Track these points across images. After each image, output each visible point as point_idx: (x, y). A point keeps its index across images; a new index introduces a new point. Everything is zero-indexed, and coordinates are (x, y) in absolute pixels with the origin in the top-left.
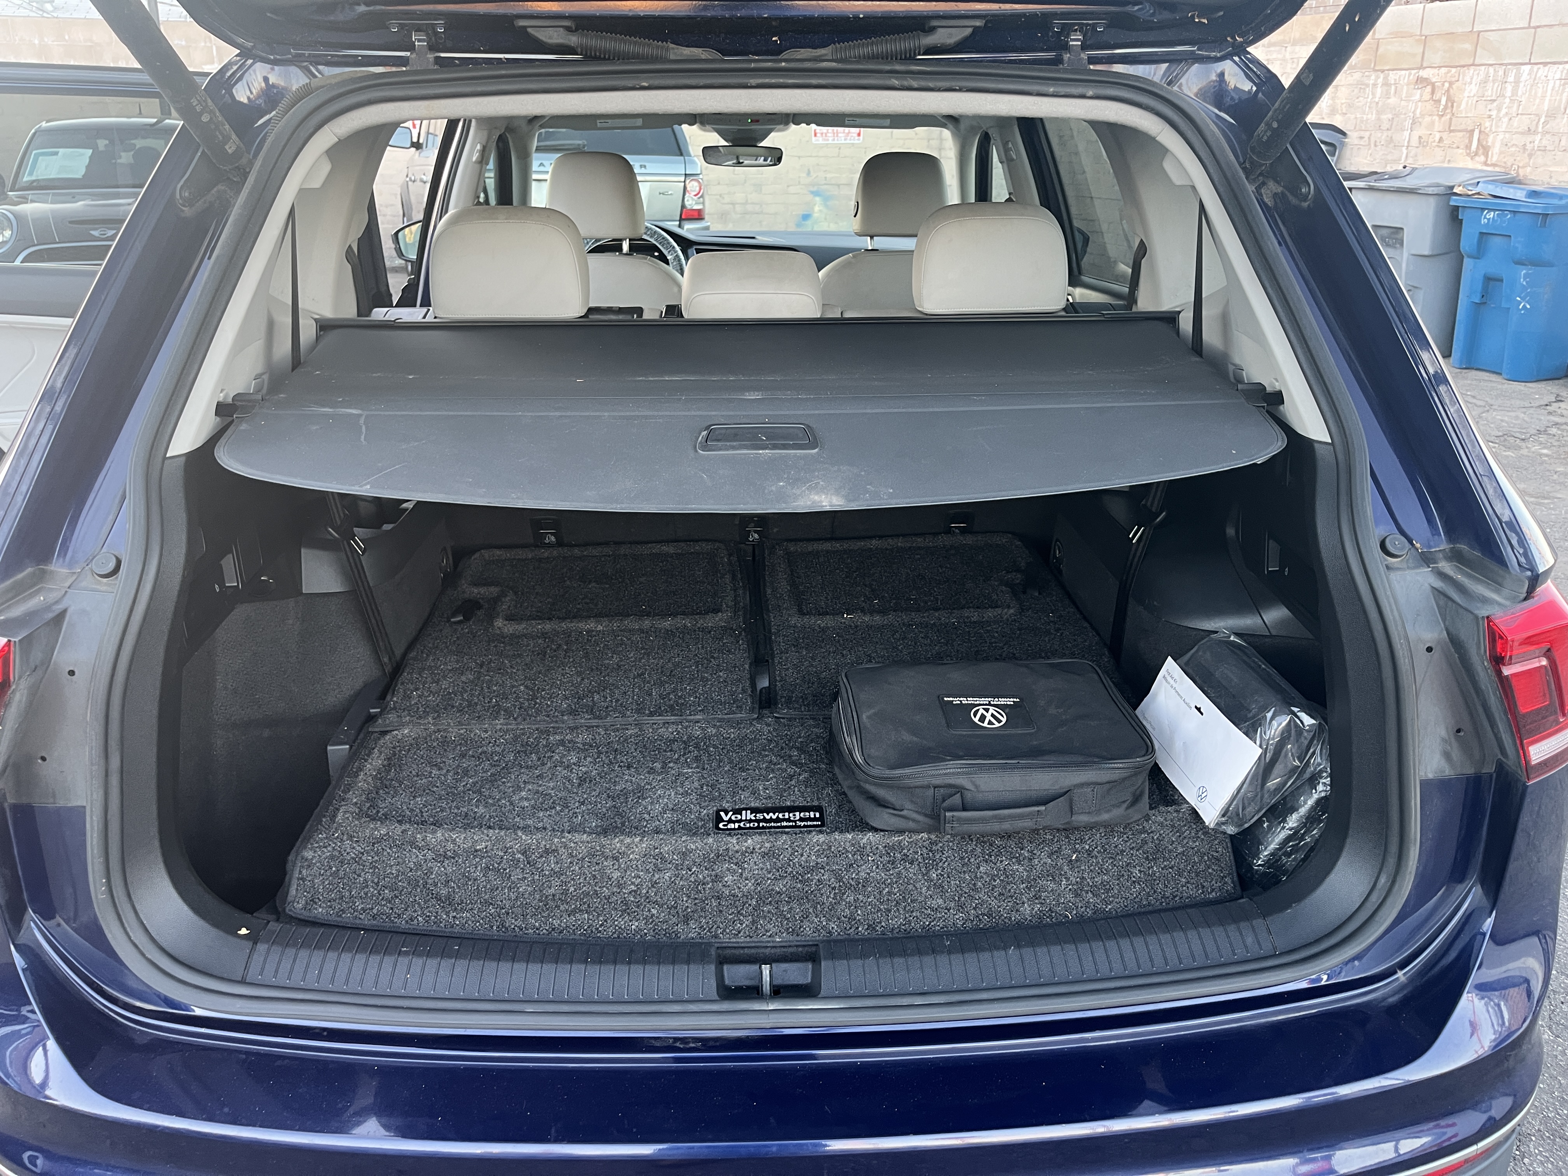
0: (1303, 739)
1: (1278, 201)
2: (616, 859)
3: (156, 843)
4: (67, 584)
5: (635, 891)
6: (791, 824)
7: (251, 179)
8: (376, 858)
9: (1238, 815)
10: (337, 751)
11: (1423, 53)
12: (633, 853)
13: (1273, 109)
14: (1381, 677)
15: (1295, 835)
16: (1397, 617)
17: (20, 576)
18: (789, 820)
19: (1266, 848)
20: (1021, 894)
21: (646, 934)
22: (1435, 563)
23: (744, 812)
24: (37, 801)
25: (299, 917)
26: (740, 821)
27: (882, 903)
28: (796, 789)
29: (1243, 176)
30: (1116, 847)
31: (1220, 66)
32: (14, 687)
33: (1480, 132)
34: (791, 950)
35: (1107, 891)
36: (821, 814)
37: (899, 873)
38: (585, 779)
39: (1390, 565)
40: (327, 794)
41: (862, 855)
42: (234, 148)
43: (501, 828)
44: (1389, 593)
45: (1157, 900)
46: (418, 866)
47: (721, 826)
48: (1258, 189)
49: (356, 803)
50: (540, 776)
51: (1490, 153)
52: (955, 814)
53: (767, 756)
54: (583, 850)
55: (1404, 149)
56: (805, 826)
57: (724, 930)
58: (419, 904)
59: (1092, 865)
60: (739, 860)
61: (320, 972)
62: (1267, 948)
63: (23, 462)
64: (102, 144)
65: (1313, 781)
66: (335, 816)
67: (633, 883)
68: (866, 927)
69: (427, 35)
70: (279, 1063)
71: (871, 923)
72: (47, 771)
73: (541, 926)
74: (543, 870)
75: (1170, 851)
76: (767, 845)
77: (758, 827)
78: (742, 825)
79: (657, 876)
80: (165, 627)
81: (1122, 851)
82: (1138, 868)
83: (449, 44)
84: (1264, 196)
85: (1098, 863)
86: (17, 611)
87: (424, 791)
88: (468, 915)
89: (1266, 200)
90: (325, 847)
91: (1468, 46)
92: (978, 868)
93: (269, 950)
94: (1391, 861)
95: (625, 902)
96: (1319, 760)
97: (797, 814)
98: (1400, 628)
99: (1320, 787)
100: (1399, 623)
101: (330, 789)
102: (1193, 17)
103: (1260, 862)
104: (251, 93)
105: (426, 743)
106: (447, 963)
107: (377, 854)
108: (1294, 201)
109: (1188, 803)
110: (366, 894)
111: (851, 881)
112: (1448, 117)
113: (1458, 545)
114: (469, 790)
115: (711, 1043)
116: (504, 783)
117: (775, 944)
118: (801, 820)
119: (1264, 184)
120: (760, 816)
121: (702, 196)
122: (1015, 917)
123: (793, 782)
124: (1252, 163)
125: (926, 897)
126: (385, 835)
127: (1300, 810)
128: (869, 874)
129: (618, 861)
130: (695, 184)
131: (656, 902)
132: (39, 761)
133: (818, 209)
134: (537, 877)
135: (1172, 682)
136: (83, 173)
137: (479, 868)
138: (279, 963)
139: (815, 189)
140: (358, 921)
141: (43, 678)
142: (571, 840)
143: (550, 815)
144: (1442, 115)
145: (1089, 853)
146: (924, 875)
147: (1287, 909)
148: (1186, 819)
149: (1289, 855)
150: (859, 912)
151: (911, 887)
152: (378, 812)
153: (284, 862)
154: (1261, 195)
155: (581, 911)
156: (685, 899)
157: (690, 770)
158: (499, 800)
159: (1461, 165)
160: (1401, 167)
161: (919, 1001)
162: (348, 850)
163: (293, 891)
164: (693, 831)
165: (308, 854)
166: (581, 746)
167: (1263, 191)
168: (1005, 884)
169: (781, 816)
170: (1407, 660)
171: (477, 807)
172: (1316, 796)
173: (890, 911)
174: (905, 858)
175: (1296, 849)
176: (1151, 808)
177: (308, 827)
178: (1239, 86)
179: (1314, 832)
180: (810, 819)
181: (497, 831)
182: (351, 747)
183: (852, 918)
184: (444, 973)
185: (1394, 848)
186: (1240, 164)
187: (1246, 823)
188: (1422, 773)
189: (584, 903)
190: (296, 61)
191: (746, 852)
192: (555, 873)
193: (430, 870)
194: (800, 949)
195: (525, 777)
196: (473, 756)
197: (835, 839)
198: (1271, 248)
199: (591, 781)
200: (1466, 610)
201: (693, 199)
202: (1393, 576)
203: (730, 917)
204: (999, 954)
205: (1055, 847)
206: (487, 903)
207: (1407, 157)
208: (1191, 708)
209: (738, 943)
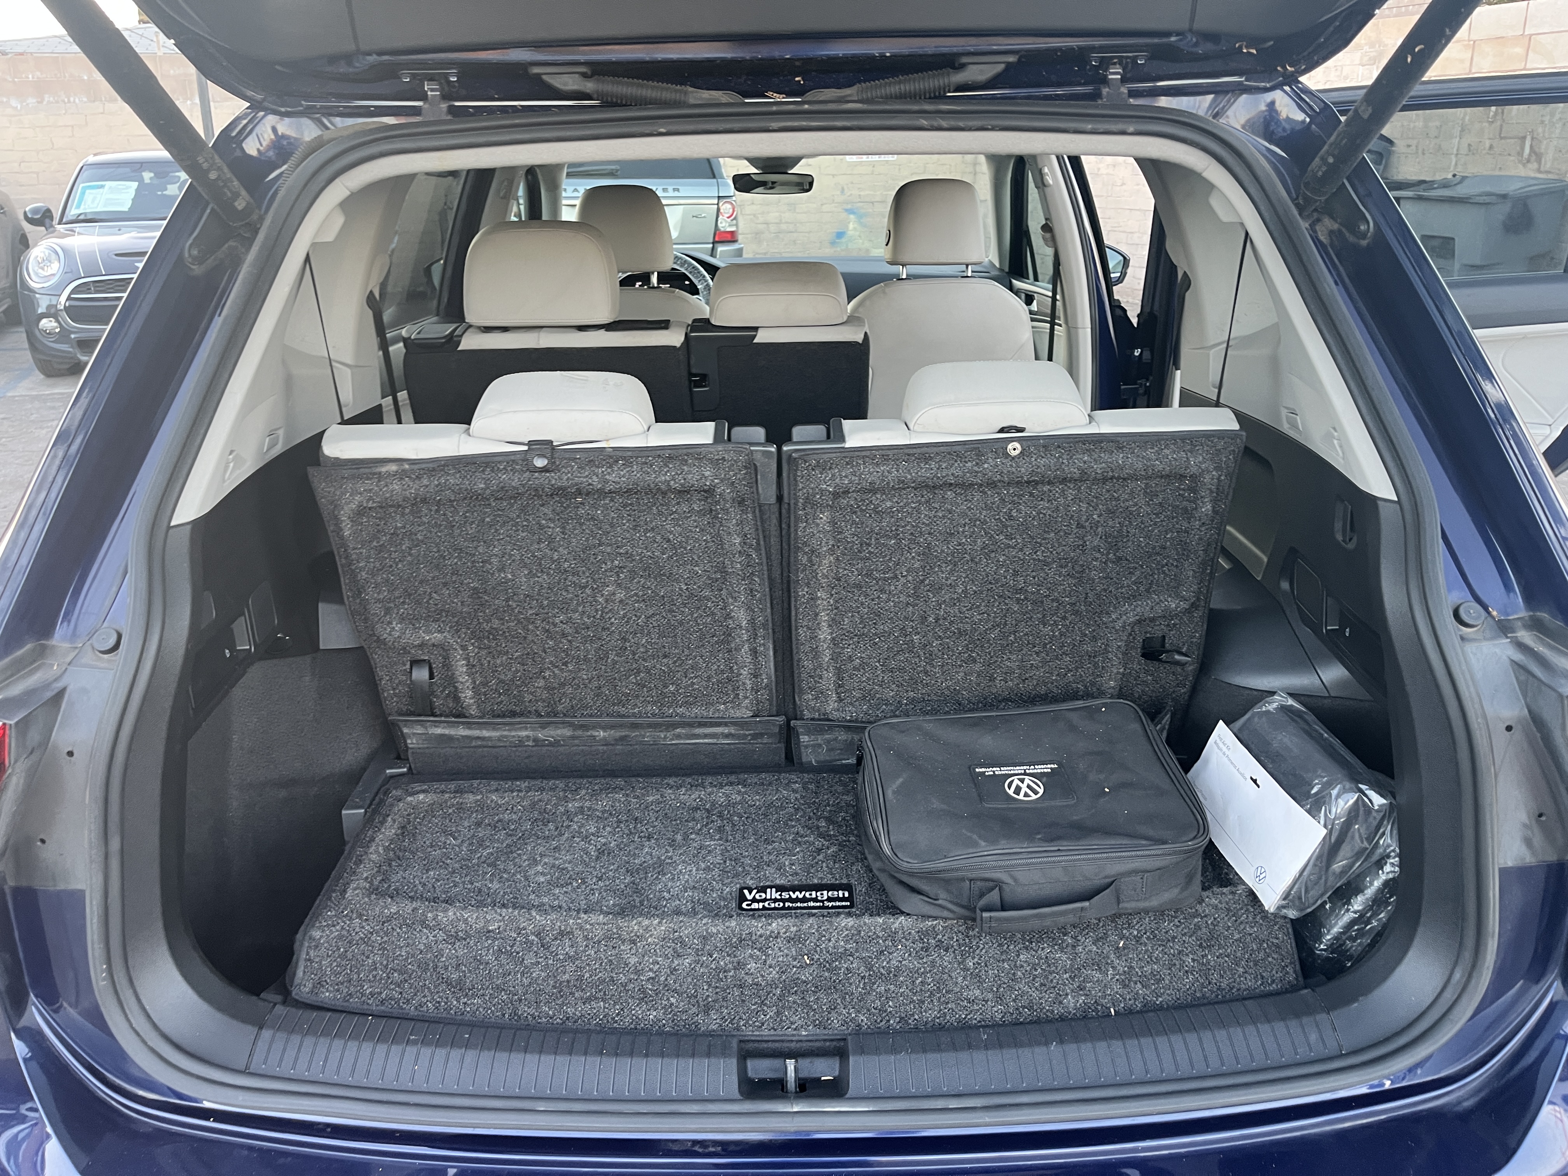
0: (1371, 819)
1: (1334, 238)
2: (634, 942)
3: (160, 925)
4: (68, 659)
5: (653, 978)
6: (818, 904)
7: (261, 236)
8: (385, 939)
9: (1300, 898)
10: (352, 814)
11: (1472, 58)
12: (651, 936)
13: (1329, 142)
14: (1456, 757)
15: (1361, 918)
16: (1474, 695)
17: (19, 653)
18: (815, 900)
19: (1329, 931)
20: (1064, 984)
21: (664, 1025)
22: (1513, 632)
23: (769, 890)
24: (38, 884)
25: (306, 1001)
26: (765, 900)
27: (915, 994)
28: (824, 865)
29: (1295, 212)
30: (1166, 932)
31: (1269, 97)
32: (10, 771)
33: (1533, 139)
34: (818, 1044)
35: (1158, 981)
36: (850, 894)
37: (933, 962)
38: (603, 851)
39: (1465, 636)
40: (338, 865)
41: (893, 940)
42: (244, 204)
43: (515, 907)
44: (1464, 668)
45: (1212, 992)
46: (429, 947)
47: (744, 905)
48: (1312, 226)
49: (367, 878)
50: (557, 849)
51: (1543, 160)
52: (993, 914)
53: (793, 826)
54: (599, 933)
55: (1453, 157)
56: (833, 907)
57: (747, 1022)
58: (429, 988)
59: (1140, 953)
60: (763, 945)
61: (326, 1061)
62: (1332, 1047)
63: (23, 535)
64: (147, 176)
65: (1380, 864)
66: (345, 891)
67: (651, 970)
68: (898, 1019)
69: (440, 84)
70: (282, 1161)
71: (903, 1015)
72: (48, 854)
73: (555, 1015)
74: (557, 955)
75: (1226, 938)
76: (794, 929)
77: (784, 908)
78: (766, 904)
79: (676, 962)
80: (167, 703)
81: (1174, 938)
82: (1191, 956)
83: (463, 92)
84: (1319, 233)
85: (1147, 951)
86: (16, 689)
87: (437, 863)
88: (480, 1001)
89: (1322, 238)
90: (334, 926)
91: (1519, 50)
92: (1018, 956)
93: (274, 1036)
94: (1467, 955)
95: (643, 990)
96: (1388, 841)
97: (825, 892)
98: (1477, 706)
99: (1388, 868)
100: (1476, 700)
101: (342, 860)
102: (1241, 47)
103: (1322, 947)
104: (261, 145)
105: (442, 809)
106: (456, 1053)
107: (386, 934)
108: (1351, 239)
109: (1244, 883)
110: (375, 977)
111: (882, 970)
112: (1499, 123)
113: (1539, 614)
114: (484, 862)
115: (732, 1148)
116: (519, 855)
117: (800, 1038)
118: (829, 899)
119: (1318, 220)
120: (785, 895)
121: (735, 219)
122: (1058, 1010)
123: (821, 857)
124: (1306, 199)
125: (962, 988)
126: (395, 914)
127: (1366, 892)
128: (901, 962)
129: (635, 944)
130: (729, 206)
131: (675, 991)
132: (39, 843)
133: (852, 225)
134: (551, 962)
135: (1224, 749)
136: (129, 206)
137: (491, 951)
138: (284, 1050)
139: (849, 207)
140: (365, 1007)
141: (40, 760)
142: (586, 922)
143: (566, 892)
144: (1492, 122)
145: (1138, 939)
146: (959, 963)
147: (1354, 1002)
148: (1243, 901)
149: (1353, 939)
150: (891, 1003)
151: (945, 976)
152: (390, 886)
153: (292, 942)
154: (1315, 232)
155: (596, 998)
156: (705, 988)
157: (712, 843)
158: (514, 874)
159: (1512, 173)
160: (1450, 176)
161: (953, 1104)
162: (357, 929)
163: (300, 973)
164: (715, 913)
165: (316, 934)
166: (600, 814)
167: (1318, 228)
168: (1046, 974)
169: (807, 895)
170: (1485, 740)
171: (491, 881)
172: (1383, 877)
173: (923, 1002)
174: (939, 944)
175: (1361, 933)
176: (1204, 889)
177: (317, 902)
178: (1291, 116)
179: (1382, 915)
180: (838, 899)
181: (510, 910)
182: (366, 812)
183: (882, 1010)
184: (454, 1064)
185: (1470, 942)
186: (1293, 200)
187: (1309, 907)
188: (1502, 861)
189: (600, 991)
190: (307, 113)
191: (771, 936)
192: (570, 957)
193: (440, 953)
194: (828, 1044)
195: (541, 849)
196: (489, 825)
197: (865, 924)
198: (1328, 290)
199: (609, 854)
200: (1550, 687)
201: (726, 222)
202: (1470, 648)
203: (753, 1007)
204: (1040, 1050)
205: (1101, 932)
206: (499, 989)
207: (1456, 164)
208: (1246, 779)
209: (762, 1035)
